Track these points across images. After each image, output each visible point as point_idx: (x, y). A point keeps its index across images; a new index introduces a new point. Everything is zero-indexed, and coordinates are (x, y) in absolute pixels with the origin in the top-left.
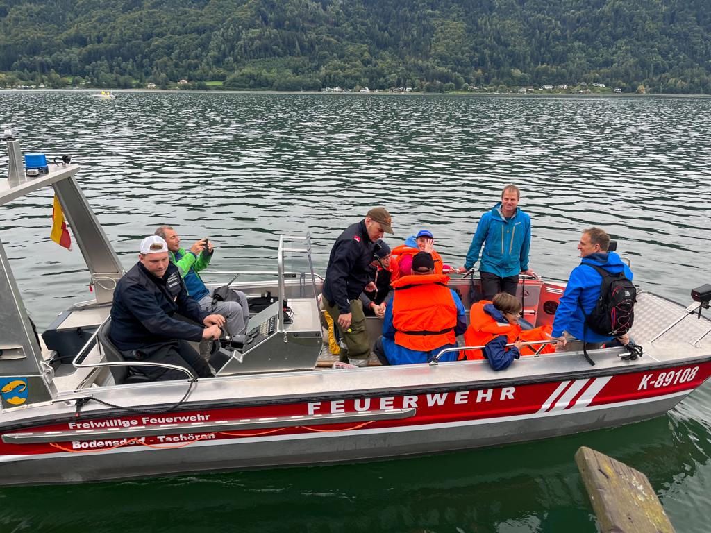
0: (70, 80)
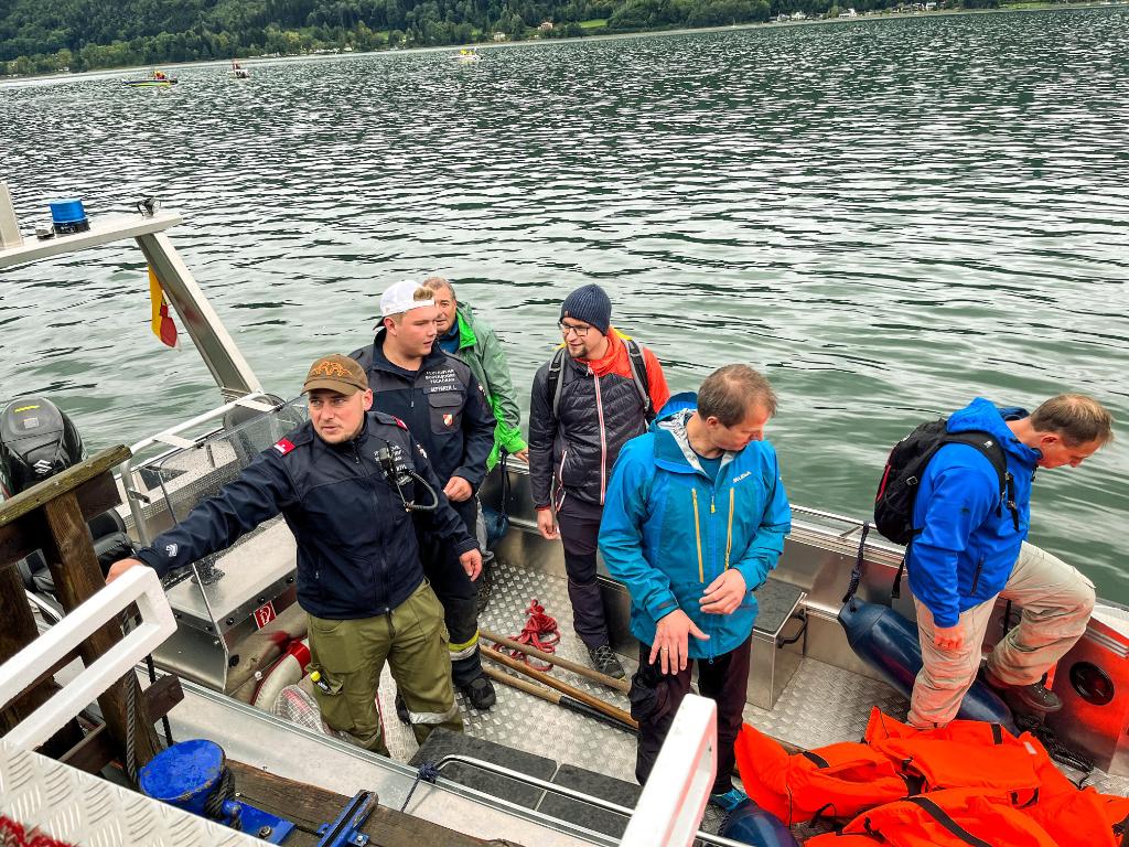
0: (385, 36)
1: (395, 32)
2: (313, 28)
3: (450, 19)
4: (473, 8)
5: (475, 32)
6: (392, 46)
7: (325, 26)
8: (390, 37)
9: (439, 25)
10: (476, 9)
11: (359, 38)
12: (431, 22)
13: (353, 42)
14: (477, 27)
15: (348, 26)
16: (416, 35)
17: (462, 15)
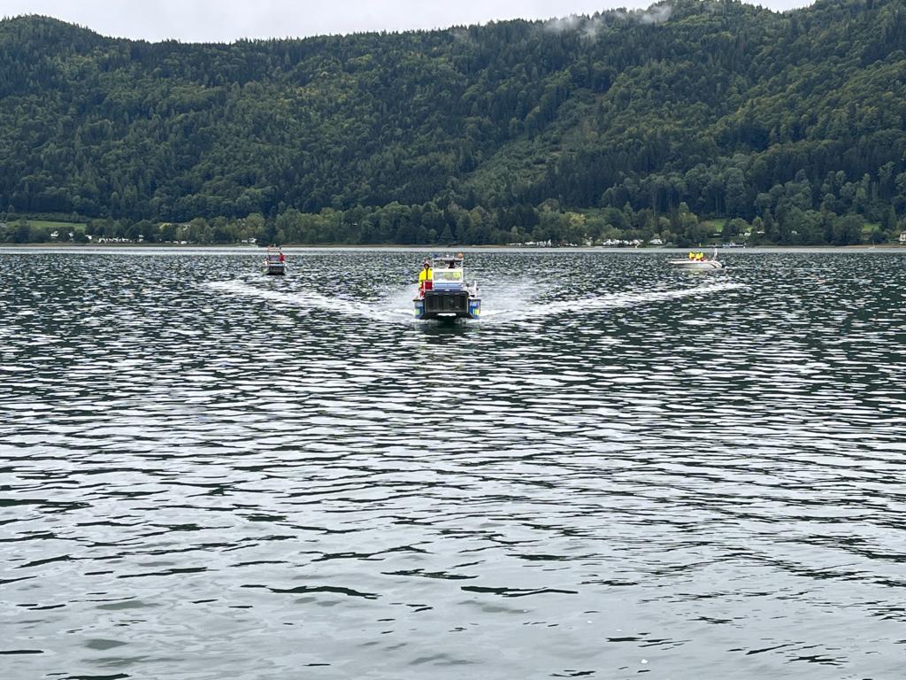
1: (733, 221)
2: (609, 209)
3: (828, 207)
4: (869, 191)
5: (867, 228)
6: (726, 241)
7: (628, 206)
8: (725, 229)
9: (809, 215)
10: (874, 194)
11: (676, 226)
12: (795, 209)
13: (667, 232)
14: (872, 222)
15: (663, 209)
16: (768, 227)
17: (849, 202)
